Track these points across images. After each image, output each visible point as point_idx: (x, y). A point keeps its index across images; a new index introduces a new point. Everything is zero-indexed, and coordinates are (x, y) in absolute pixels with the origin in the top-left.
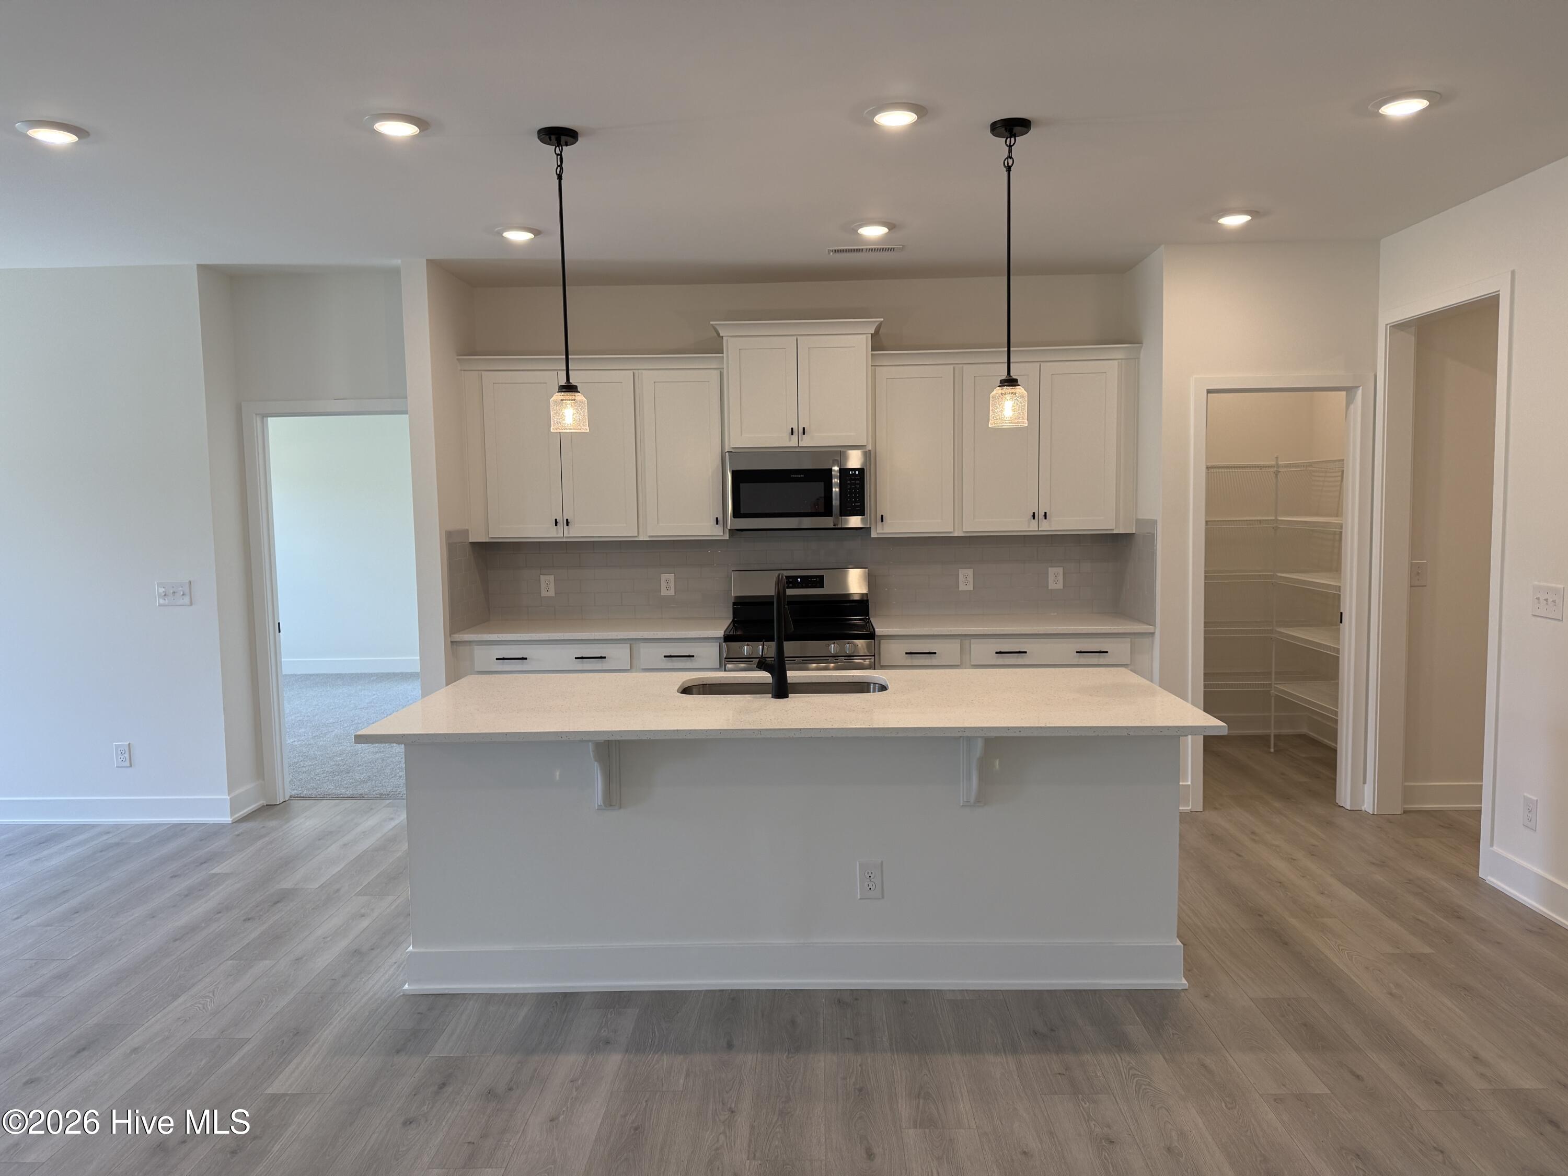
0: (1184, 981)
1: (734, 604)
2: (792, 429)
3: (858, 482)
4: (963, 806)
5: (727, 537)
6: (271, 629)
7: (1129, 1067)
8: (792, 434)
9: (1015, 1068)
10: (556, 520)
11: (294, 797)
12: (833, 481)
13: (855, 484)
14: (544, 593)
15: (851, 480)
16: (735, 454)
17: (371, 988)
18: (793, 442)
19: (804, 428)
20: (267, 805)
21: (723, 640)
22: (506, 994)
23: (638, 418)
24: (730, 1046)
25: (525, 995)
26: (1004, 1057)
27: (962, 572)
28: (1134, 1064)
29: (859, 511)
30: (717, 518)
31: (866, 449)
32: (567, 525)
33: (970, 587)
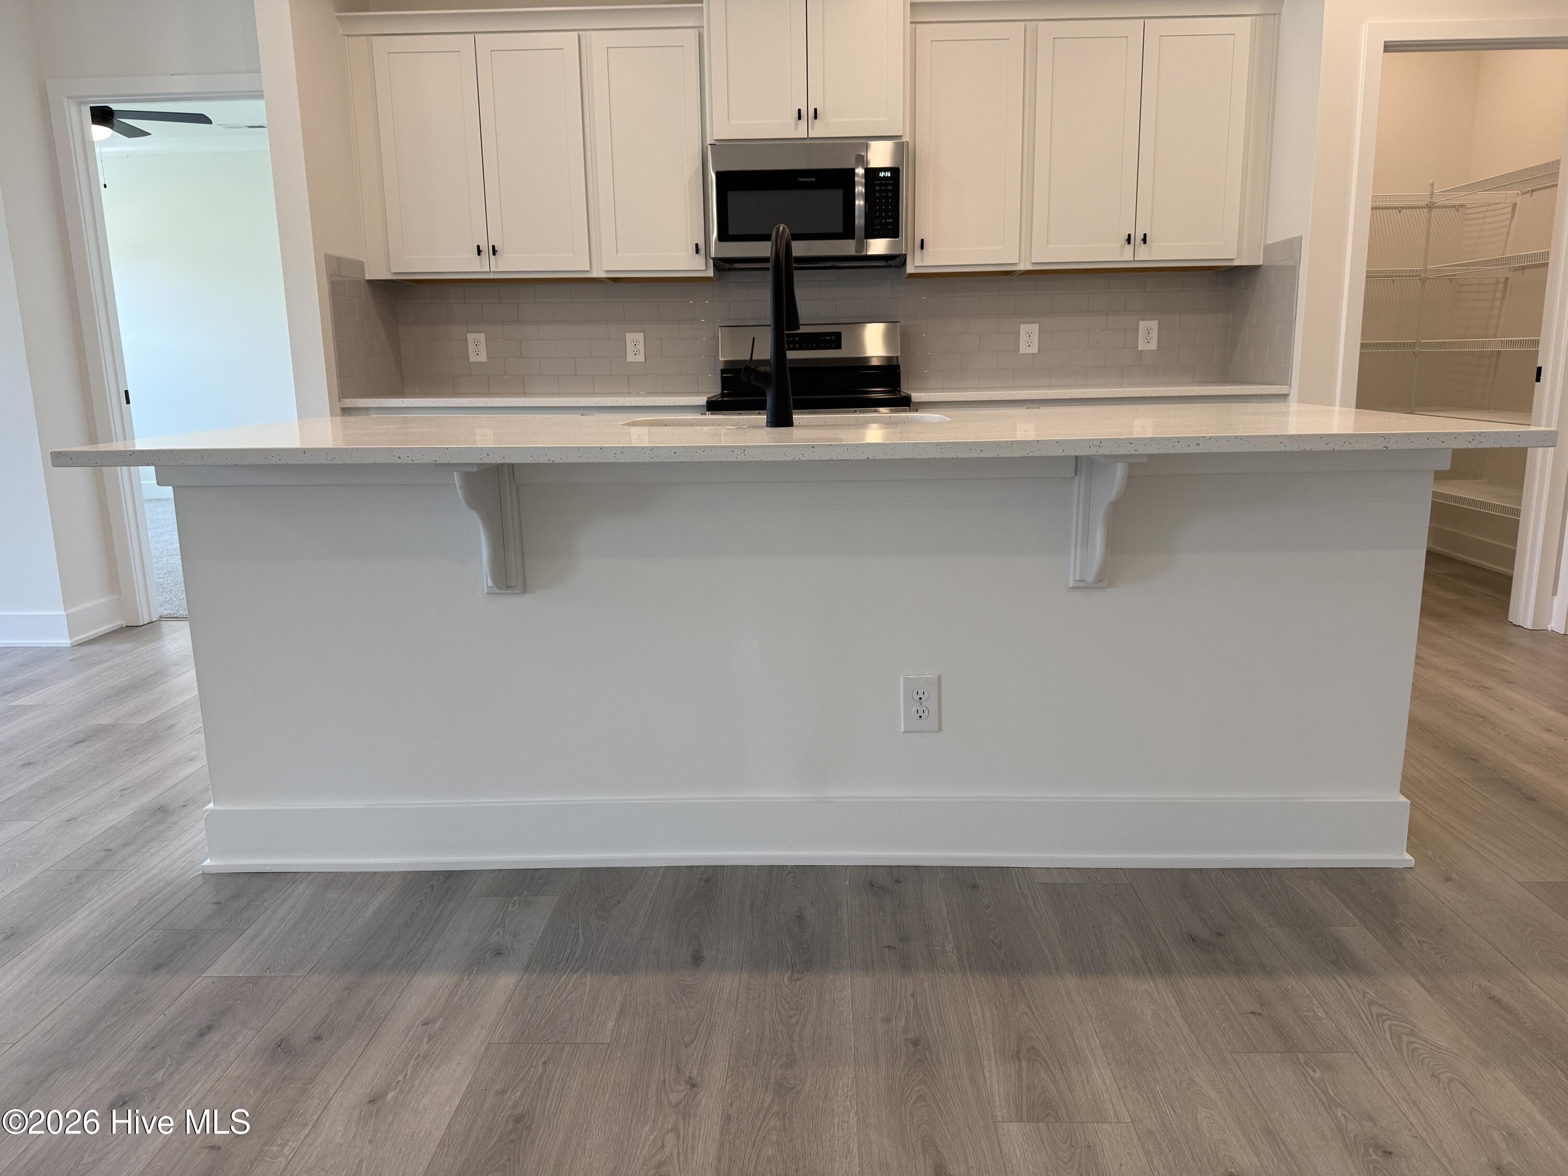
0: (1407, 856)
1: (723, 371)
2: (799, 110)
3: (890, 188)
4: (1072, 588)
5: (710, 273)
6: (116, 399)
7: (1366, 1000)
8: (800, 118)
9: (1173, 1002)
10: (478, 247)
11: (165, 618)
12: (856, 190)
13: (887, 191)
14: (473, 358)
15: (880, 185)
16: (721, 147)
17: (158, 863)
18: (800, 131)
19: (816, 110)
20: (127, 626)
21: (705, 409)
22: (359, 873)
23: (586, 112)
24: (697, 959)
25: (387, 875)
26: (1151, 982)
27: (1024, 328)
28: (1373, 995)
29: (891, 230)
30: (697, 245)
31: (902, 139)
32: (494, 254)
33: (1034, 349)
